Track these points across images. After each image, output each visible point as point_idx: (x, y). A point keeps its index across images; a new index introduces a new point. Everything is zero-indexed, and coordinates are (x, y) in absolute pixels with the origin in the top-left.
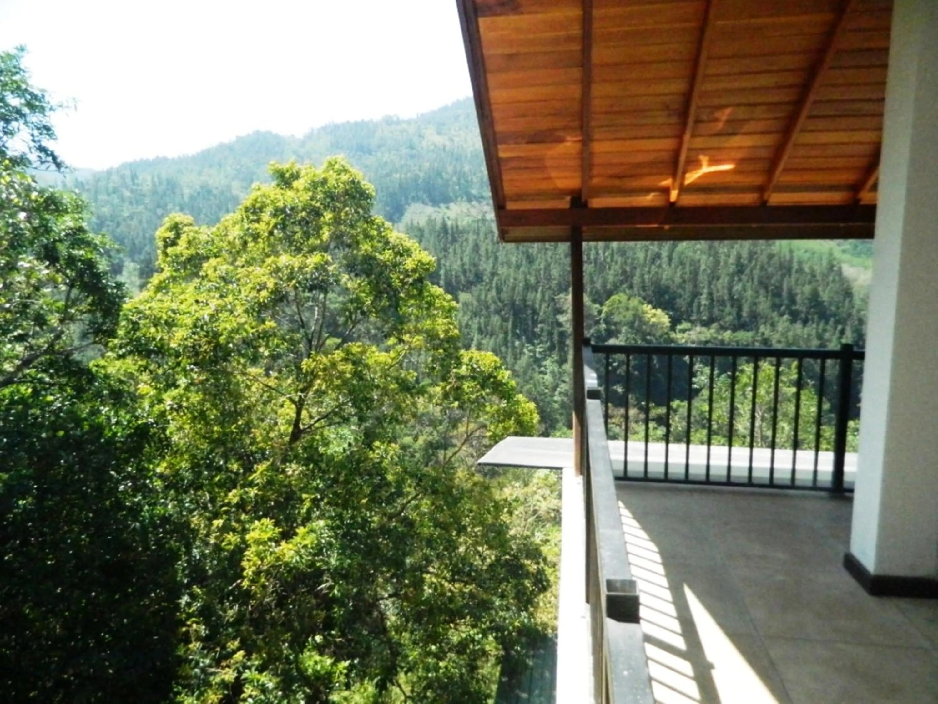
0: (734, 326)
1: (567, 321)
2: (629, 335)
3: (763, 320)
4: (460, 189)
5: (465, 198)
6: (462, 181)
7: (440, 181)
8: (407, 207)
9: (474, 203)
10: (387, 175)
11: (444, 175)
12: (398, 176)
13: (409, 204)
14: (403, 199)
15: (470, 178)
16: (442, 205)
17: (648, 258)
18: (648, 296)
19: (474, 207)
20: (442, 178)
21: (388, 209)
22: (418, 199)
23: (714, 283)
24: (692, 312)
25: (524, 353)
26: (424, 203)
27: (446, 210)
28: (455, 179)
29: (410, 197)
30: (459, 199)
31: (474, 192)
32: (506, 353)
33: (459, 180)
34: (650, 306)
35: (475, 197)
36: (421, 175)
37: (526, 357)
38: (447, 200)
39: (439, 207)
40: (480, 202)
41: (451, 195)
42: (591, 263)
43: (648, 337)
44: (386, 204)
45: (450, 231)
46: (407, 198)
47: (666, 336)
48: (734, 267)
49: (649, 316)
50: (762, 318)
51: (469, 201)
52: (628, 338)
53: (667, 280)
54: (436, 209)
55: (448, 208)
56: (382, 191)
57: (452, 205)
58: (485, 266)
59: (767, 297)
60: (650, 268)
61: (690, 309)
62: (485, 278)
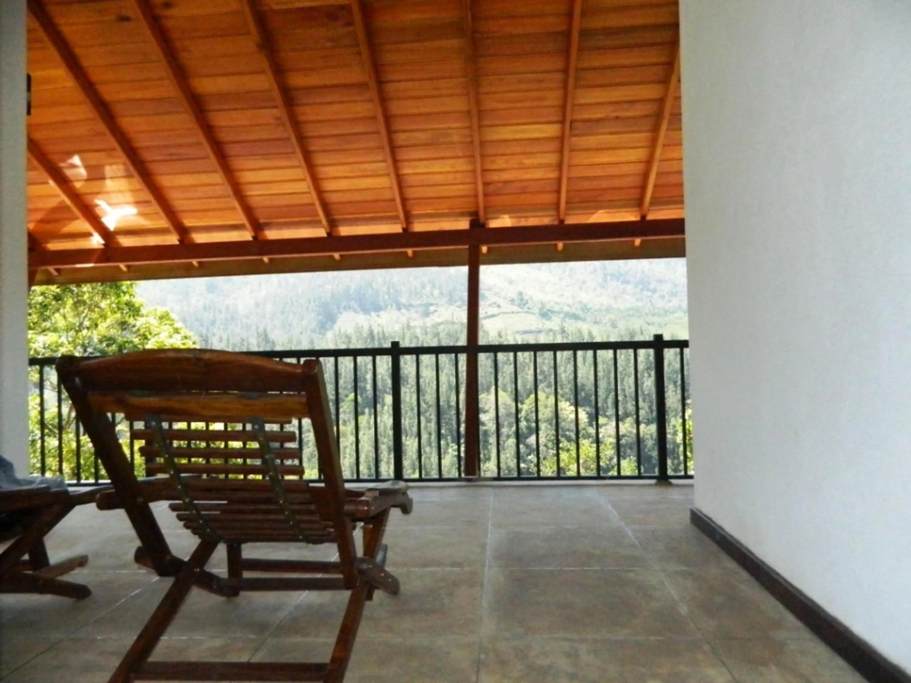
0: (648, 420)
1: (490, 420)
2: (548, 432)
3: (673, 413)
4: (389, 298)
5: (394, 306)
6: (392, 291)
7: (370, 291)
8: (339, 315)
9: (403, 311)
10: (320, 286)
11: (374, 285)
12: (330, 287)
13: (340, 313)
14: (335, 308)
15: (399, 288)
16: (373, 314)
17: (564, 358)
18: (566, 394)
19: (403, 314)
20: (373, 289)
21: (320, 318)
22: (350, 308)
23: (625, 379)
24: (608, 407)
25: (448, 453)
26: (355, 311)
27: (377, 318)
28: (385, 289)
29: (342, 307)
30: (389, 307)
31: (403, 300)
32: (431, 453)
33: (388, 289)
34: (568, 403)
35: (404, 305)
36: (353, 286)
37: (450, 456)
38: (378, 308)
39: (370, 316)
40: (408, 310)
41: (382, 303)
42: (510, 364)
43: (567, 433)
44: (319, 314)
45: (376, 337)
46: (339, 307)
47: (584, 432)
48: (644, 364)
49: (568, 412)
50: (672, 411)
51: (399, 309)
52: (548, 435)
53: (583, 378)
54: (368, 317)
55: (378, 316)
56: (315, 302)
57: (382, 313)
58: (410, 369)
59: (676, 391)
60: (565, 368)
61: (605, 405)
62: (410, 380)
